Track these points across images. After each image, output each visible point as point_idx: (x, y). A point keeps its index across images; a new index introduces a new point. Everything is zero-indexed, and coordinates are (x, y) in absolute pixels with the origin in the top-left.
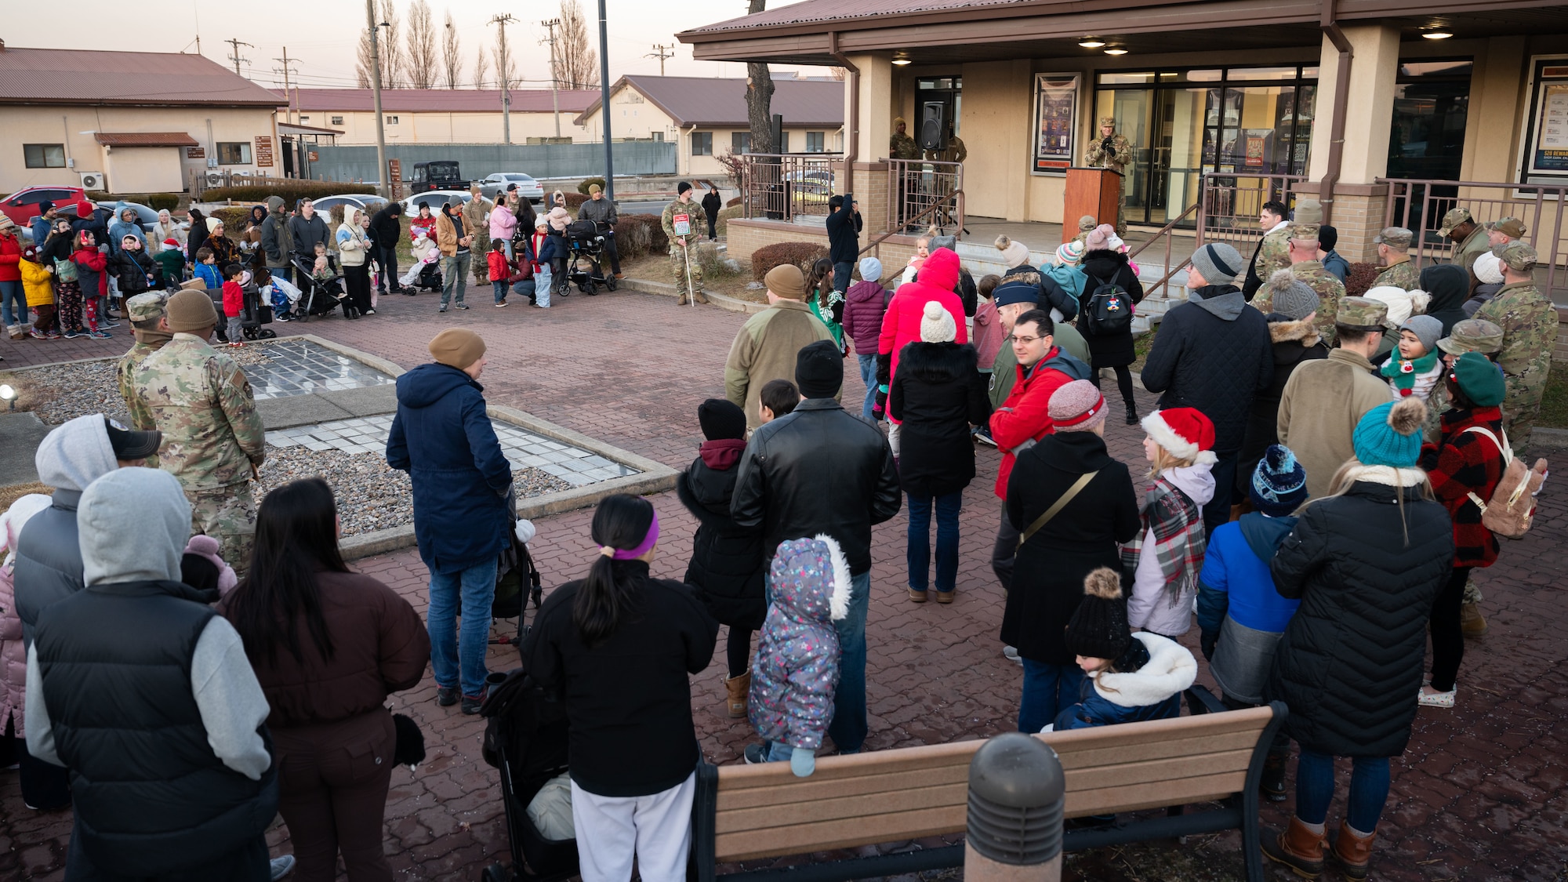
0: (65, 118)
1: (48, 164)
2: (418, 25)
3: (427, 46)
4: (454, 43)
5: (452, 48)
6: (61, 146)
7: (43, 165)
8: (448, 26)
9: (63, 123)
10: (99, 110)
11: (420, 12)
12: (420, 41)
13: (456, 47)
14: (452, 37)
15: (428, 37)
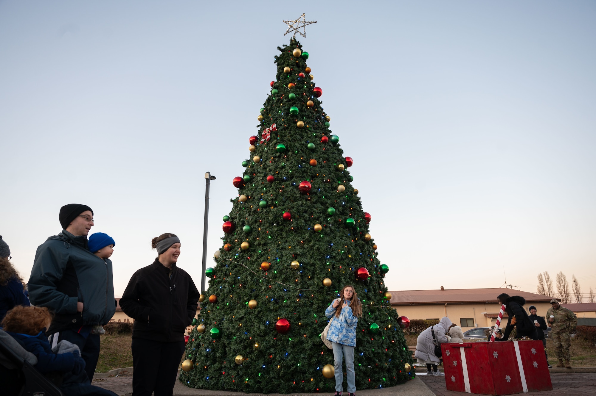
0: (474, 309)
1: (468, 326)
2: (561, 281)
3: (565, 290)
4: (578, 287)
5: (577, 290)
6: (472, 319)
7: (467, 326)
8: (574, 281)
9: (473, 310)
10: (486, 305)
11: (561, 277)
12: (562, 288)
13: (579, 290)
14: (577, 285)
15: (566, 286)
